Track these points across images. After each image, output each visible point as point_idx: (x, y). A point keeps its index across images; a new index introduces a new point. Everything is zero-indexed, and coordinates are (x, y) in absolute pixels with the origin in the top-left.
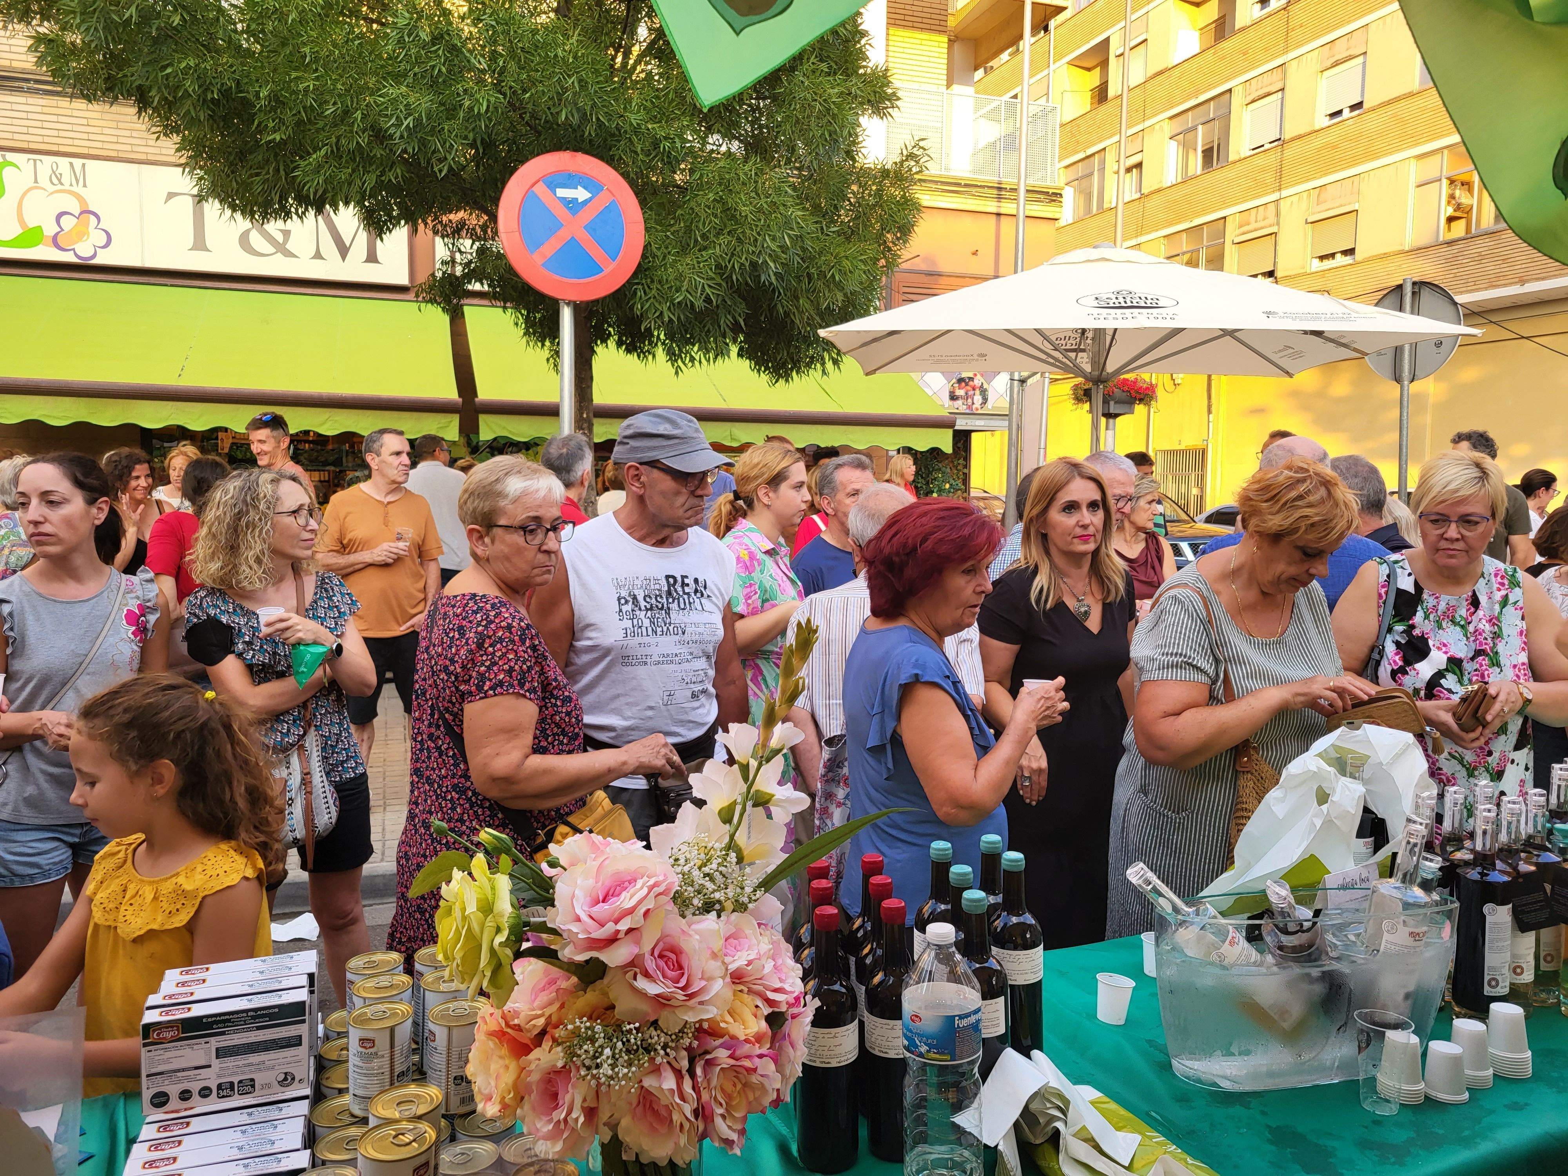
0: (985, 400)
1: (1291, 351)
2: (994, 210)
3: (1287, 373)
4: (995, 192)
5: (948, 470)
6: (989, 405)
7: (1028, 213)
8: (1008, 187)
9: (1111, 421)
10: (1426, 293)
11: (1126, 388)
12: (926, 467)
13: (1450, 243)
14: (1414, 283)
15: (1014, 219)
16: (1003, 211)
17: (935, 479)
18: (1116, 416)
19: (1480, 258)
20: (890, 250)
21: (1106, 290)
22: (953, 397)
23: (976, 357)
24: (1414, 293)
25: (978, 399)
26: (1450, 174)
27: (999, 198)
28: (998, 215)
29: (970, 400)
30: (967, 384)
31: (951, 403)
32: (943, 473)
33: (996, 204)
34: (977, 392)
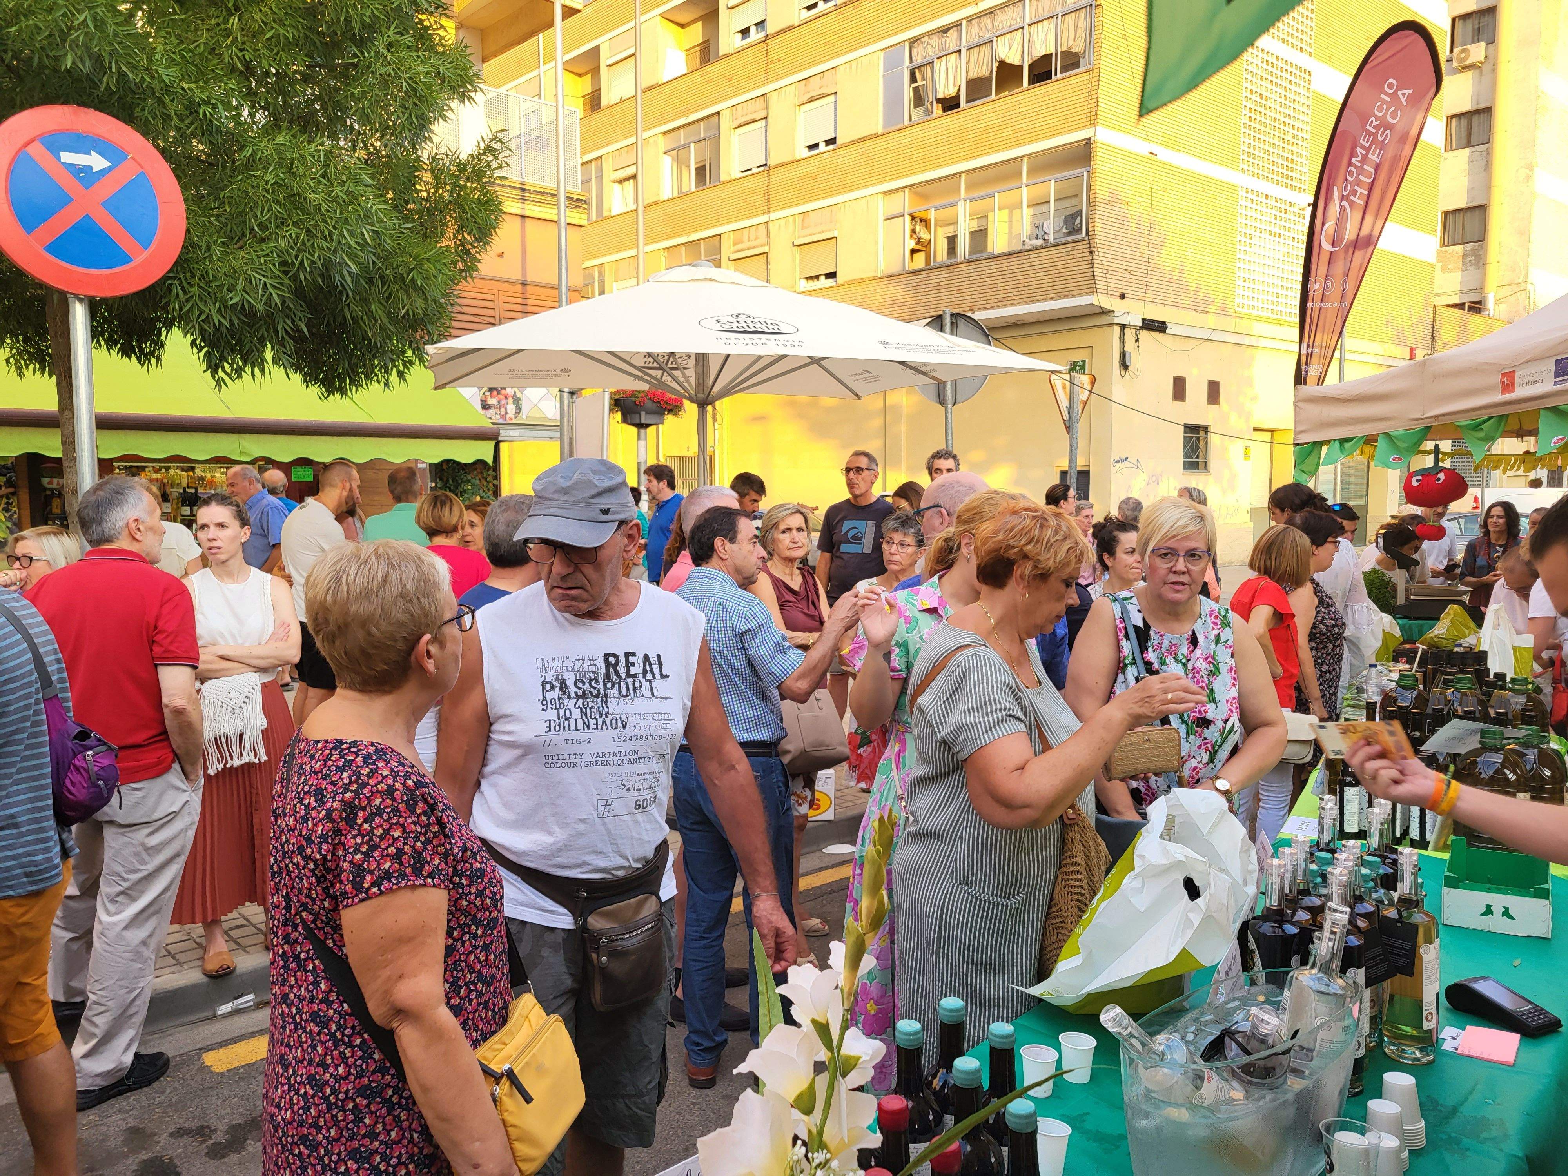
0: (519, 409)
1: (868, 375)
2: (519, 212)
3: (857, 395)
4: (518, 192)
5: (478, 482)
6: (524, 414)
7: (569, 221)
8: (532, 189)
9: (642, 431)
10: (961, 323)
11: (656, 399)
12: (454, 479)
13: (915, 272)
14: (952, 315)
15: (555, 225)
16: (528, 213)
17: (465, 491)
18: (648, 426)
19: (939, 287)
20: (468, 252)
21: (726, 312)
22: (485, 406)
23: (558, 372)
24: (952, 323)
25: (511, 408)
26: (912, 211)
27: (523, 200)
28: (523, 217)
29: (503, 410)
30: (499, 392)
31: (483, 412)
32: (473, 485)
33: (519, 205)
34: (510, 401)
